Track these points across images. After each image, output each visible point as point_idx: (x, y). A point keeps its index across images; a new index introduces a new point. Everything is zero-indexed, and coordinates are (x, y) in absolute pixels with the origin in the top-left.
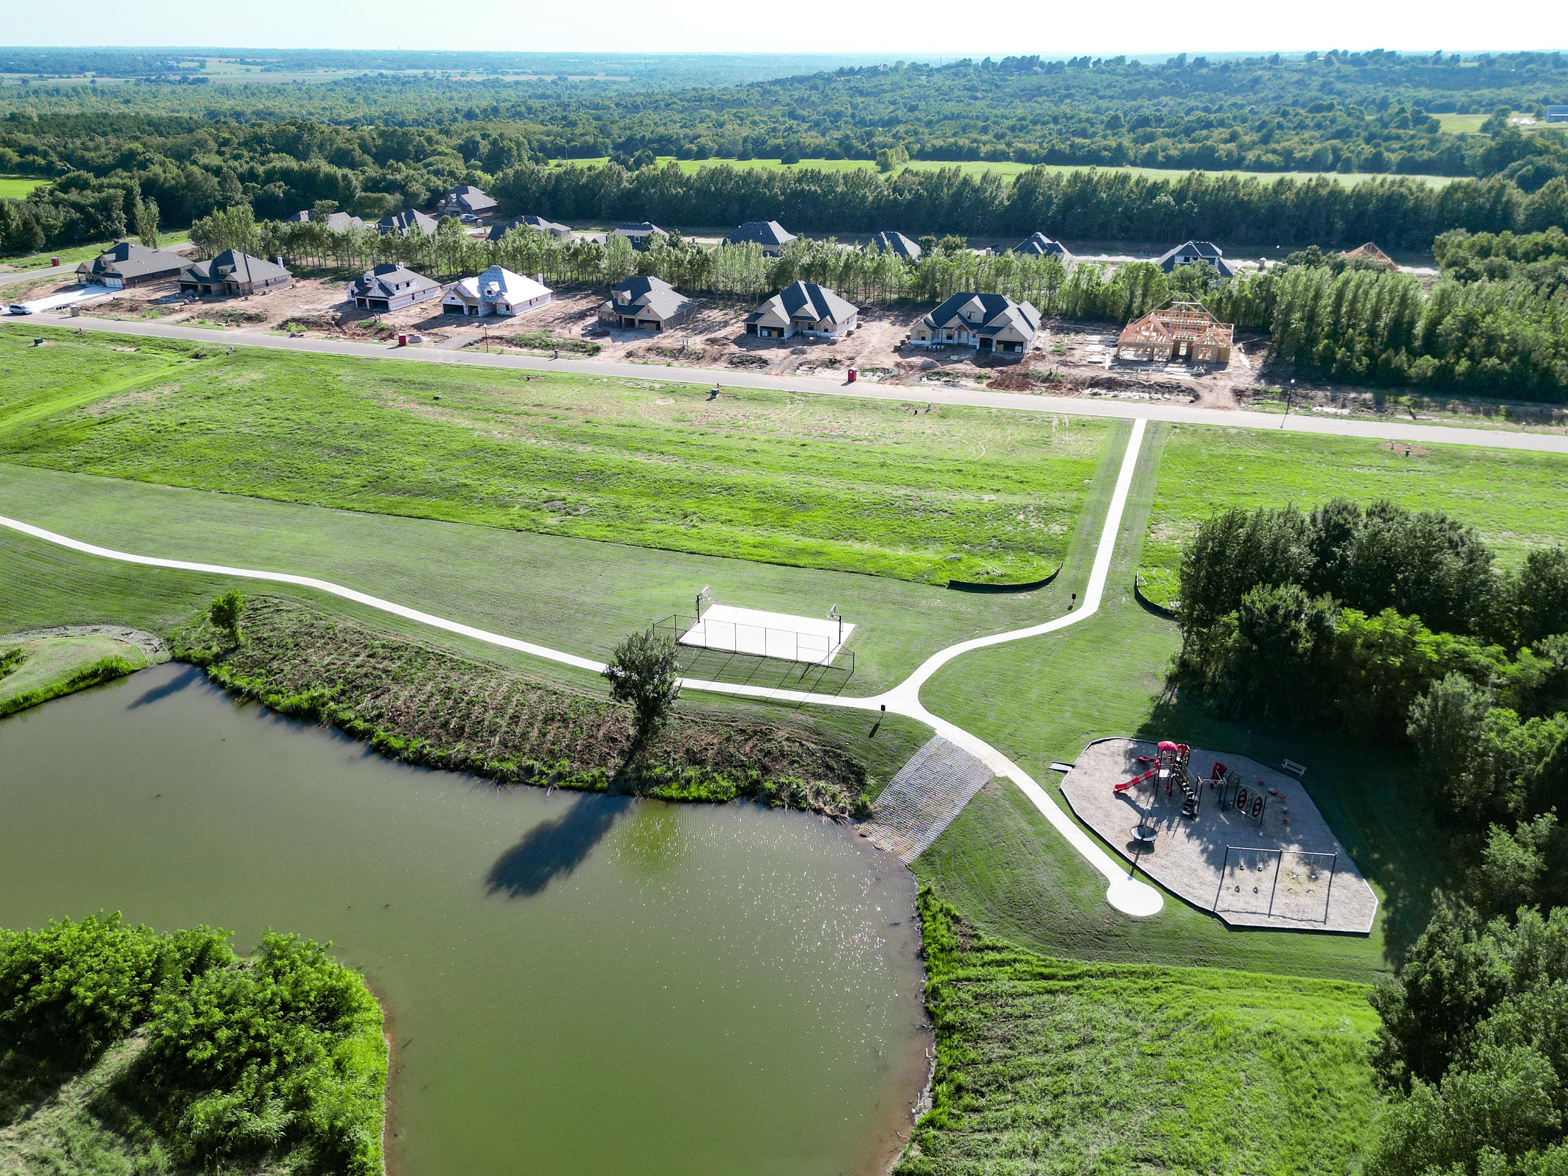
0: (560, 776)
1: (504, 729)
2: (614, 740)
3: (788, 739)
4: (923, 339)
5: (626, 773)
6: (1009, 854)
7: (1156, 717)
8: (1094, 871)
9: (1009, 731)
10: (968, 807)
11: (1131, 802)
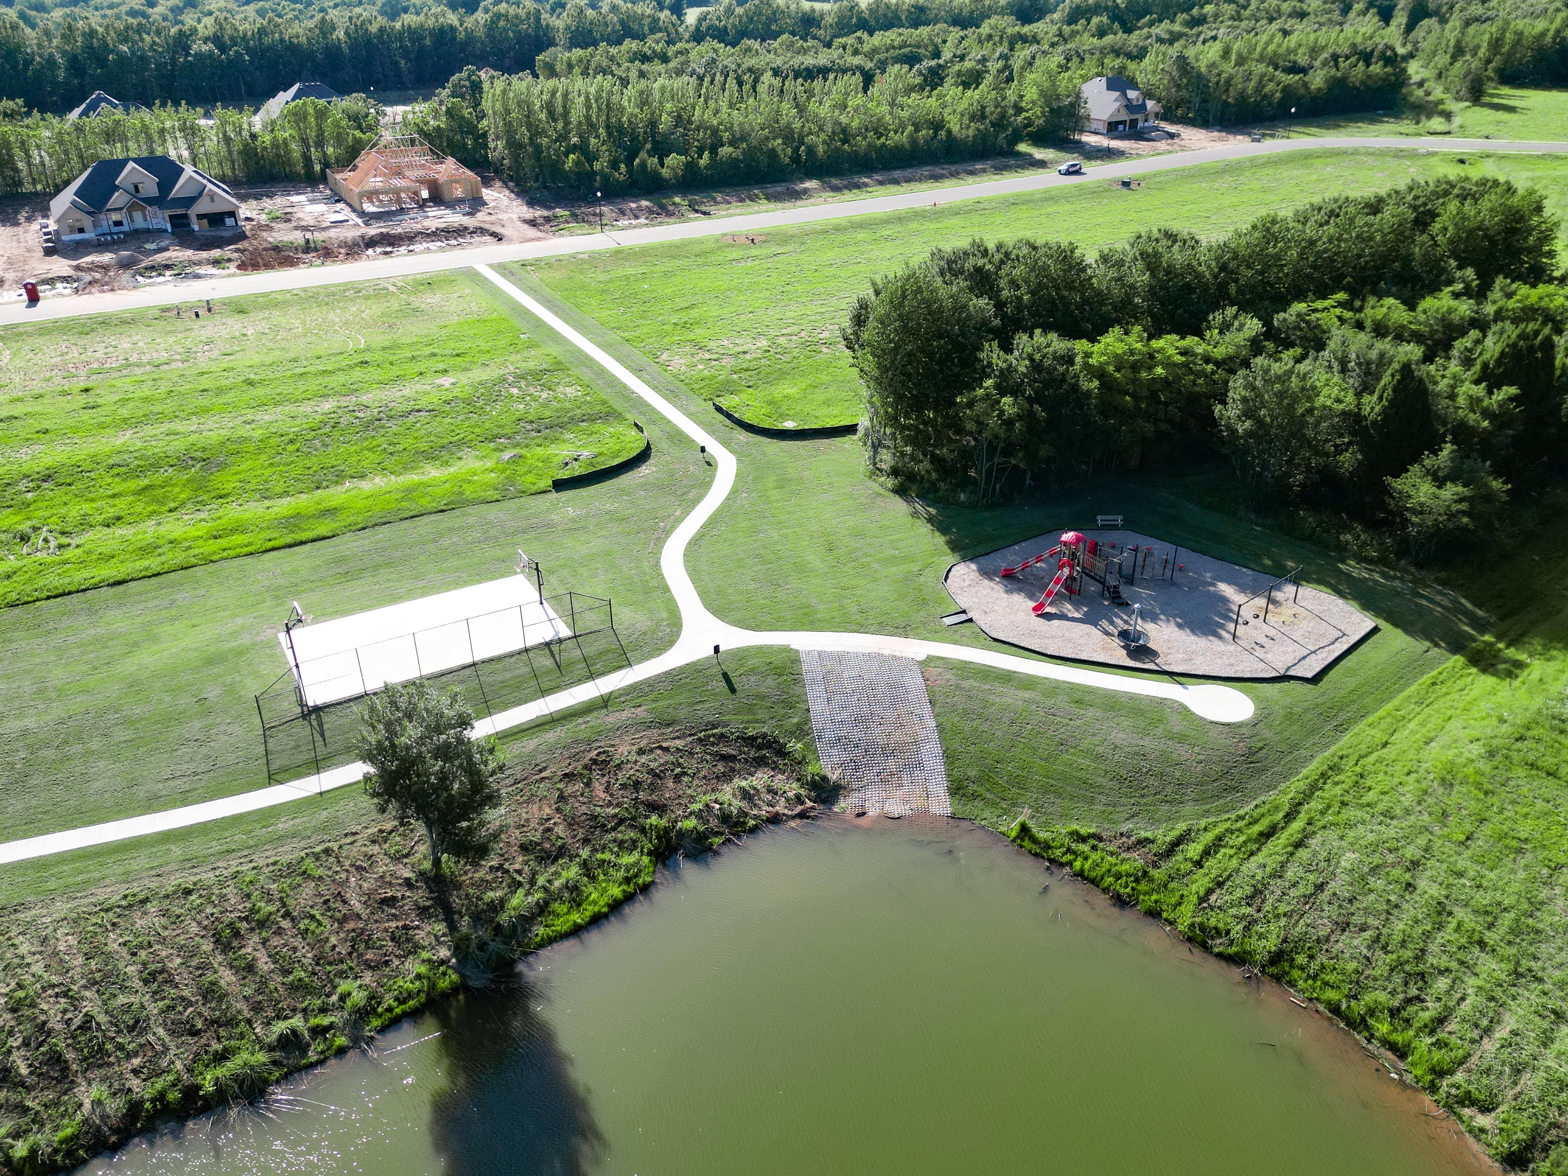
0: (363, 1014)
1: (154, 1009)
2: (390, 901)
3: (641, 752)
4: (81, 230)
5: (467, 938)
6: (1050, 733)
7: (944, 531)
8: (1152, 699)
9: (854, 609)
10: (937, 710)
11: (1063, 617)
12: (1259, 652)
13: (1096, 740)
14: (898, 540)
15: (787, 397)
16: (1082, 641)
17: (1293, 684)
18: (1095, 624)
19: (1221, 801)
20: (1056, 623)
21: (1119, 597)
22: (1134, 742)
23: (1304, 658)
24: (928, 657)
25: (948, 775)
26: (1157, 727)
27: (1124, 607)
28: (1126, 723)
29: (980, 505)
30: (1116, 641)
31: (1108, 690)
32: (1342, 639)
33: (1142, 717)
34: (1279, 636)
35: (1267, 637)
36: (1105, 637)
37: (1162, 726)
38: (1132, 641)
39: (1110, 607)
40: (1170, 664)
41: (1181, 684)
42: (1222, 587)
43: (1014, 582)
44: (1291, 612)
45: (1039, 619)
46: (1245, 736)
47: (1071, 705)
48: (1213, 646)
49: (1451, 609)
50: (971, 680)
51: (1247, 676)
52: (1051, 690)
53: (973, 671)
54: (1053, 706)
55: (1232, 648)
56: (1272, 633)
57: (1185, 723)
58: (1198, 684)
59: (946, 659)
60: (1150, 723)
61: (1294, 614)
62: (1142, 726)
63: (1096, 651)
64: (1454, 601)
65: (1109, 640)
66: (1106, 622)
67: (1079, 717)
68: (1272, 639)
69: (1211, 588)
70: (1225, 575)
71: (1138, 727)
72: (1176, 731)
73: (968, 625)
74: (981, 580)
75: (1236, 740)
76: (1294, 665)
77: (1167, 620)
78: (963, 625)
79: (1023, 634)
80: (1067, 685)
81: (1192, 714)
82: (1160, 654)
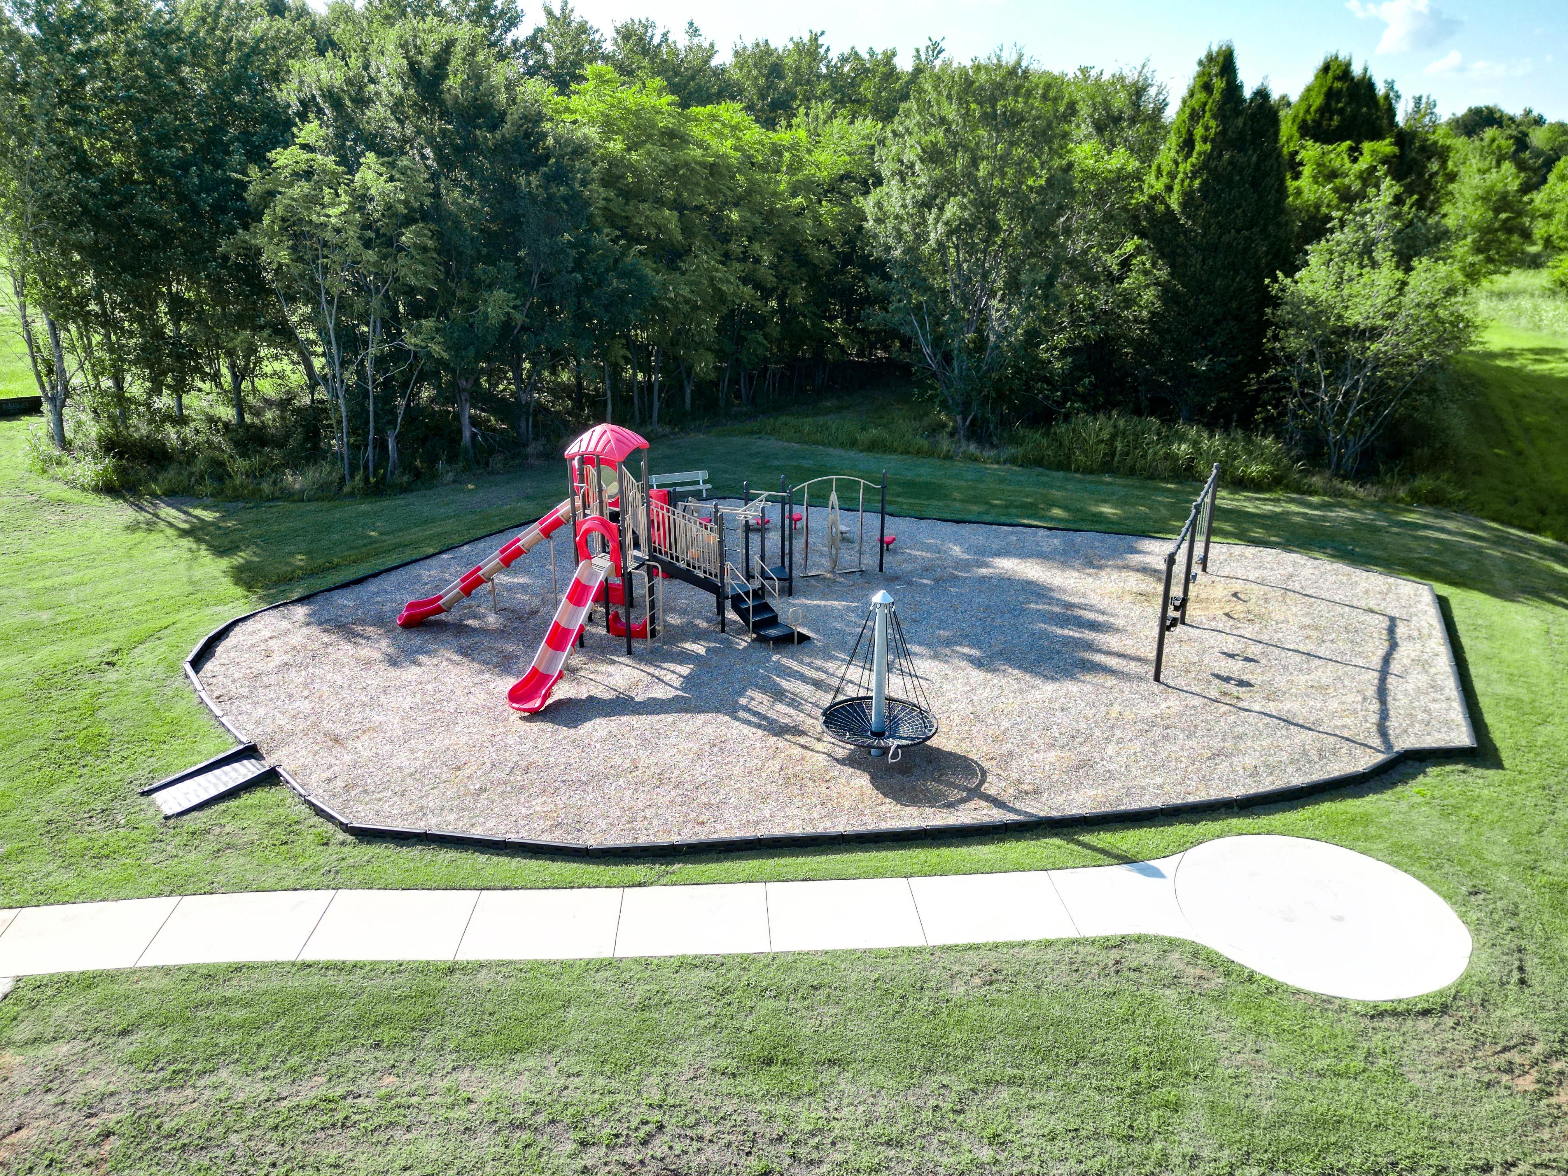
7: (227, 550)
11: (619, 706)
12: (1253, 701)
14: (64, 587)
16: (704, 771)
17: (1436, 780)
18: (727, 707)
20: (598, 728)
21: (773, 621)
23: (1382, 693)
26: (1176, 1107)
27: (795, 648)
28: (1030, 1123)
29: (347, 489)
30: (819, 746)
31: (880, 955)
32: (1401, 630)
33: (1083, 1068)
34: (1254, 650)
35: (1232, 656)
36: (782, 744)
37: (1194, 1094)
38: (879, 734)
39: (759, 654)
40: (1037, 792)
41: (1124, 859)
42: (1008, 565)
43: (444, 636)
44: (1220, 591)
45: (536, 726)
46: (1538, 1049)
47: (748, 1084)
48: (1117, 708)
49: (1500, 541)
50: (223, 1074)
51: (1298, 780)
52: (634, 1020)
53: (238, 1015)
54: (656, 1116)
55: (1172, 704)
56: (1231, 644)
57: (1277, 1049)
58: (1182, 847)
59: (111, 977)
60: (1135, 1094)
61: (1235, 595)
62: (1109, 1119)
63: (765, 798)
64: (1484, 528)
65: (797, 751)
66: (759, 696)
67: (802, 1151)
68: (1247, 659)
69: (984, 571)
70: (995, 545)
71: (1096, 1135)
72: (1267, 1108)
73: (260, 795)
74: (326, 645)
75: (1527, 1083)
76: (1384, 715)
77: (936, 657)
78: (233, 804)
79: (482, 790)
80: (700, 975)
81: (1273, 989)
82: (986, 765)
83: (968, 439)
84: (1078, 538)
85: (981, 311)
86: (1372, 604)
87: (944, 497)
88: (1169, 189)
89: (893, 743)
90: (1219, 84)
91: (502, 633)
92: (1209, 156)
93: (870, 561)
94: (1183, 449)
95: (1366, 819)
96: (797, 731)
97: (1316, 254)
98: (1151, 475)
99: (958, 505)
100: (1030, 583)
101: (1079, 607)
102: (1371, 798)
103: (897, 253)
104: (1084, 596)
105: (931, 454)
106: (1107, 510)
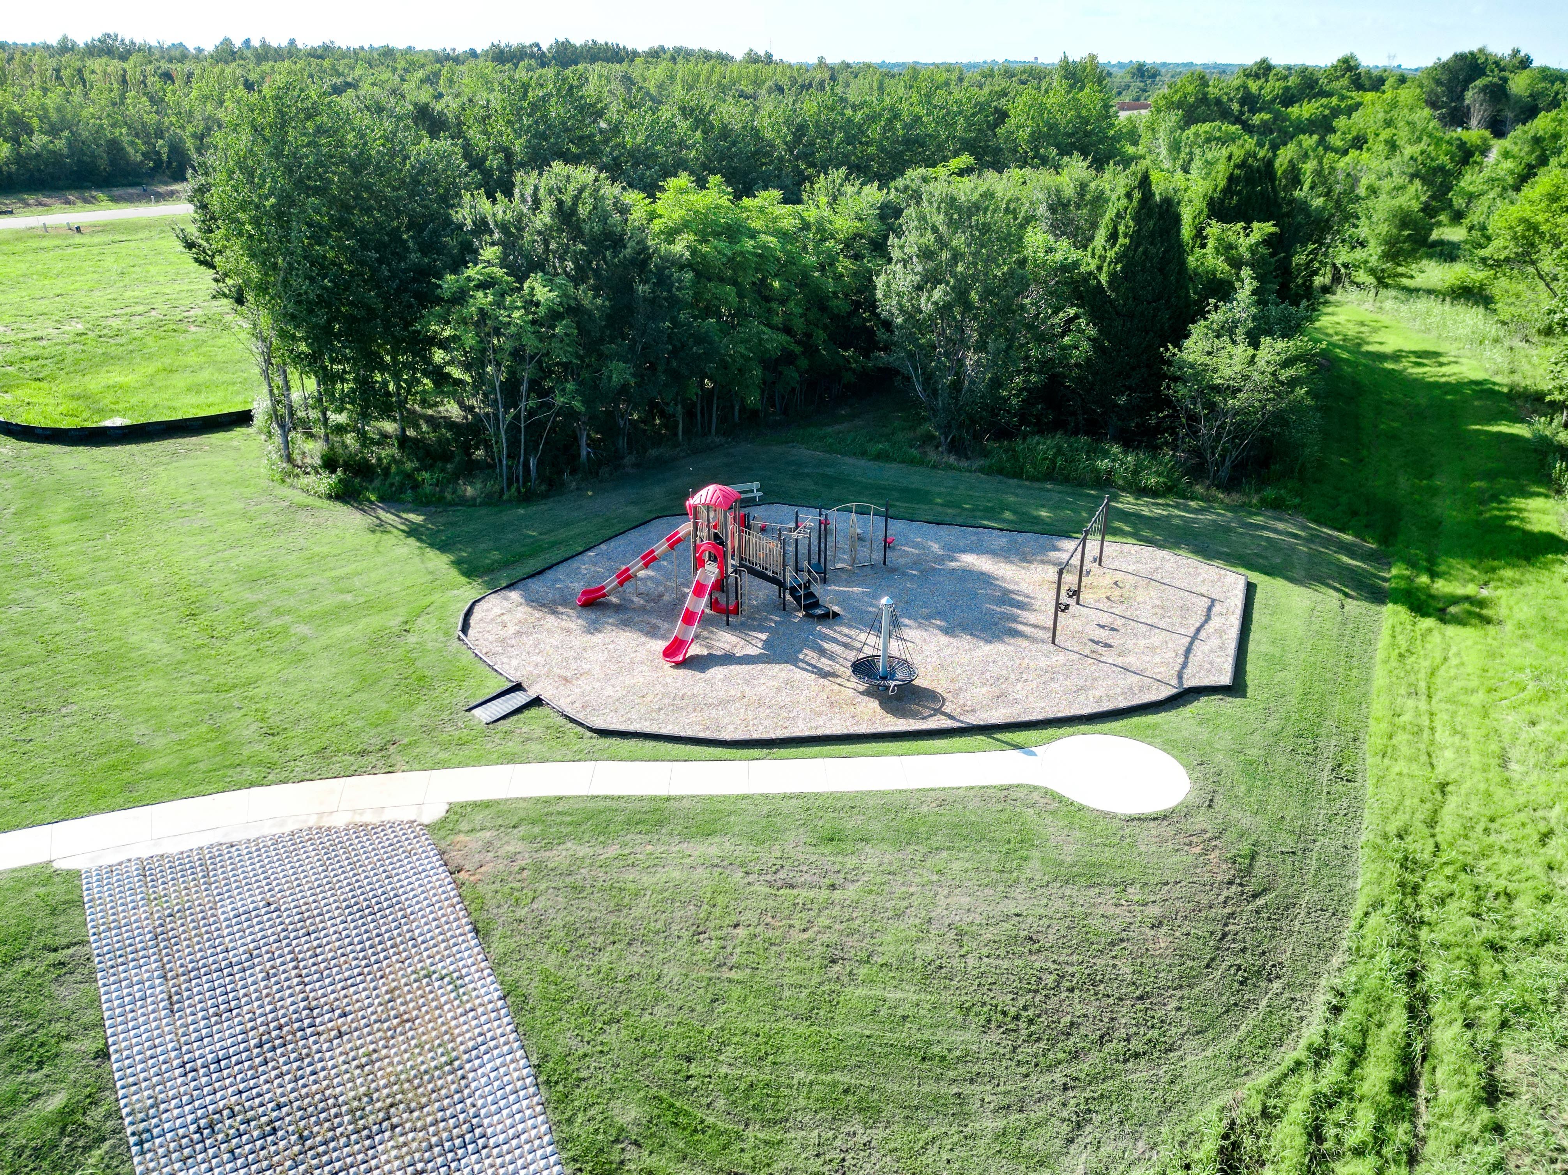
6: (797, 936)
7: (443, 547)
8: (984, 794)
9: (250, 731)
10: (498, 948)
11: (728, 659)
12: (1110, 657)
13: (908, 926)
14: (348, 577)
15: (116, 387)
16: (784, 698)
17: (1203, 704)
18: (792, 659)
19: (1252, 1018)
20: (717, 673)
21: (816, 605)
22: (996, 911)
23: (1188, 651)
24: (451, 809)
25: (563, 1143)
26: (1026, 859)
27: (831, 621)
28: (956, 866)
29: (505, 497)
30: (849, 684)
31: (885, 793)
32: (1216, 609)
33: (983, 843)
34: (1119, 622)
35: (1103, 627)
36: (826, 683)
37: (1035, 854)
38: (884, 678)
39: (808, 625)
40: (973, 711)
41: (1017, 747)
42: (970, 560)
43: (608, 613)
44: (1107, 580)
45: (681, 672)
46: (1208, 835)
47: (821, 849)
48: (1026, 661)
49: (1312, 539)
50: (569, 845)
51: (1123, 704)
52: (764, 822)
53: (568, 819)
54: (780, 862)
55: (1060, 658)
56: (1105, 619)
57: (1078, 834)
58: (1050, 740)
59: (497, 802)
60: (1007, 854)
61: (1116, 583)
62: (993, 864)
63: (820, 714)
64: (1304, 528)
65: (836, 687)
66: (811, 653)
67: (849, 877)
68: (1113, 629)
69: (953, 564)
70: (962, 543)
71: (987, 870)
72: (1069, 859)
73: (534, 712)
74: (539, 619)
75: (1198, 850)
76: (1184, 665)
77: (920, 626)
78: (521, 716)
79: (660, 709)
80: (794, 802)
81: (1081, 808)
82: (945, 695)
83: (950, 452)
84: (1020, 538)
85: (959, 360)
86: (1203, 591)
87: (931, 502)
88: (1100, 268)
89: (892, 684)
90: (1137, 195)
91: (643, 610)
92: (1128, 248)
93: (877, 556)
94: (1104, 464)
95: (1156, 726)
96: (834, 675)
97: (1197, 330)
98: (1082, 484)
99: (939, 509)
100: (983, 574)
101: (1013, 592)
102: (1163, 714)
103: (899, 320)
104: (1017, 584)
105: (922, 463)
106: (1044, 513)
